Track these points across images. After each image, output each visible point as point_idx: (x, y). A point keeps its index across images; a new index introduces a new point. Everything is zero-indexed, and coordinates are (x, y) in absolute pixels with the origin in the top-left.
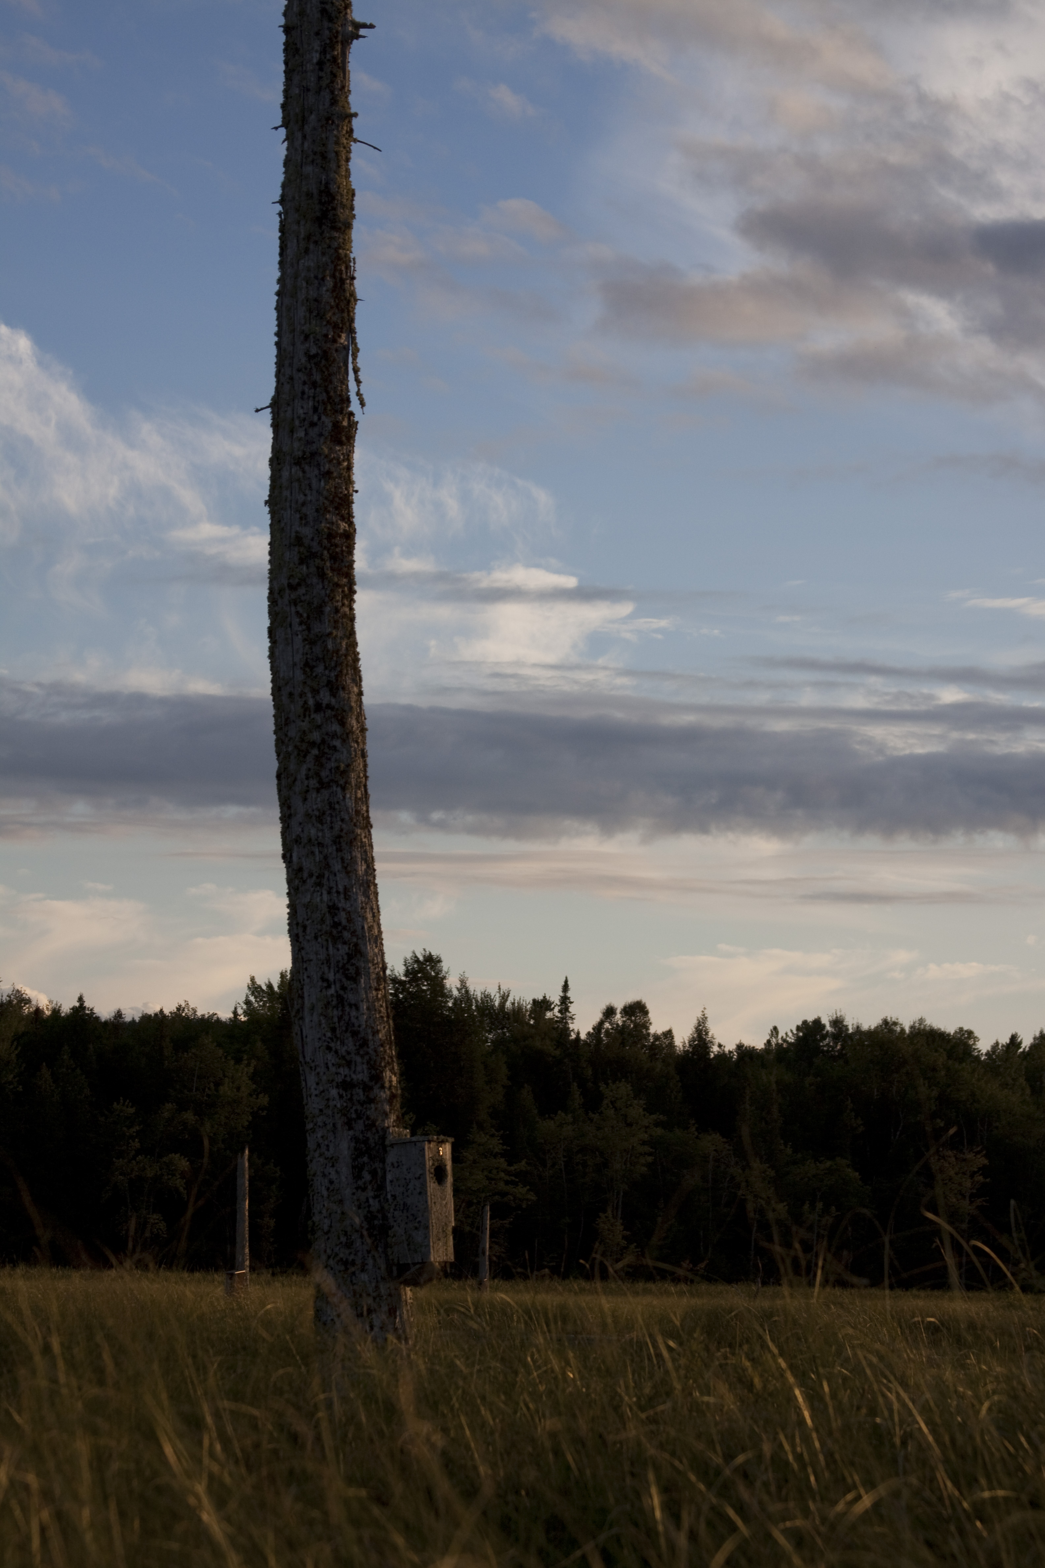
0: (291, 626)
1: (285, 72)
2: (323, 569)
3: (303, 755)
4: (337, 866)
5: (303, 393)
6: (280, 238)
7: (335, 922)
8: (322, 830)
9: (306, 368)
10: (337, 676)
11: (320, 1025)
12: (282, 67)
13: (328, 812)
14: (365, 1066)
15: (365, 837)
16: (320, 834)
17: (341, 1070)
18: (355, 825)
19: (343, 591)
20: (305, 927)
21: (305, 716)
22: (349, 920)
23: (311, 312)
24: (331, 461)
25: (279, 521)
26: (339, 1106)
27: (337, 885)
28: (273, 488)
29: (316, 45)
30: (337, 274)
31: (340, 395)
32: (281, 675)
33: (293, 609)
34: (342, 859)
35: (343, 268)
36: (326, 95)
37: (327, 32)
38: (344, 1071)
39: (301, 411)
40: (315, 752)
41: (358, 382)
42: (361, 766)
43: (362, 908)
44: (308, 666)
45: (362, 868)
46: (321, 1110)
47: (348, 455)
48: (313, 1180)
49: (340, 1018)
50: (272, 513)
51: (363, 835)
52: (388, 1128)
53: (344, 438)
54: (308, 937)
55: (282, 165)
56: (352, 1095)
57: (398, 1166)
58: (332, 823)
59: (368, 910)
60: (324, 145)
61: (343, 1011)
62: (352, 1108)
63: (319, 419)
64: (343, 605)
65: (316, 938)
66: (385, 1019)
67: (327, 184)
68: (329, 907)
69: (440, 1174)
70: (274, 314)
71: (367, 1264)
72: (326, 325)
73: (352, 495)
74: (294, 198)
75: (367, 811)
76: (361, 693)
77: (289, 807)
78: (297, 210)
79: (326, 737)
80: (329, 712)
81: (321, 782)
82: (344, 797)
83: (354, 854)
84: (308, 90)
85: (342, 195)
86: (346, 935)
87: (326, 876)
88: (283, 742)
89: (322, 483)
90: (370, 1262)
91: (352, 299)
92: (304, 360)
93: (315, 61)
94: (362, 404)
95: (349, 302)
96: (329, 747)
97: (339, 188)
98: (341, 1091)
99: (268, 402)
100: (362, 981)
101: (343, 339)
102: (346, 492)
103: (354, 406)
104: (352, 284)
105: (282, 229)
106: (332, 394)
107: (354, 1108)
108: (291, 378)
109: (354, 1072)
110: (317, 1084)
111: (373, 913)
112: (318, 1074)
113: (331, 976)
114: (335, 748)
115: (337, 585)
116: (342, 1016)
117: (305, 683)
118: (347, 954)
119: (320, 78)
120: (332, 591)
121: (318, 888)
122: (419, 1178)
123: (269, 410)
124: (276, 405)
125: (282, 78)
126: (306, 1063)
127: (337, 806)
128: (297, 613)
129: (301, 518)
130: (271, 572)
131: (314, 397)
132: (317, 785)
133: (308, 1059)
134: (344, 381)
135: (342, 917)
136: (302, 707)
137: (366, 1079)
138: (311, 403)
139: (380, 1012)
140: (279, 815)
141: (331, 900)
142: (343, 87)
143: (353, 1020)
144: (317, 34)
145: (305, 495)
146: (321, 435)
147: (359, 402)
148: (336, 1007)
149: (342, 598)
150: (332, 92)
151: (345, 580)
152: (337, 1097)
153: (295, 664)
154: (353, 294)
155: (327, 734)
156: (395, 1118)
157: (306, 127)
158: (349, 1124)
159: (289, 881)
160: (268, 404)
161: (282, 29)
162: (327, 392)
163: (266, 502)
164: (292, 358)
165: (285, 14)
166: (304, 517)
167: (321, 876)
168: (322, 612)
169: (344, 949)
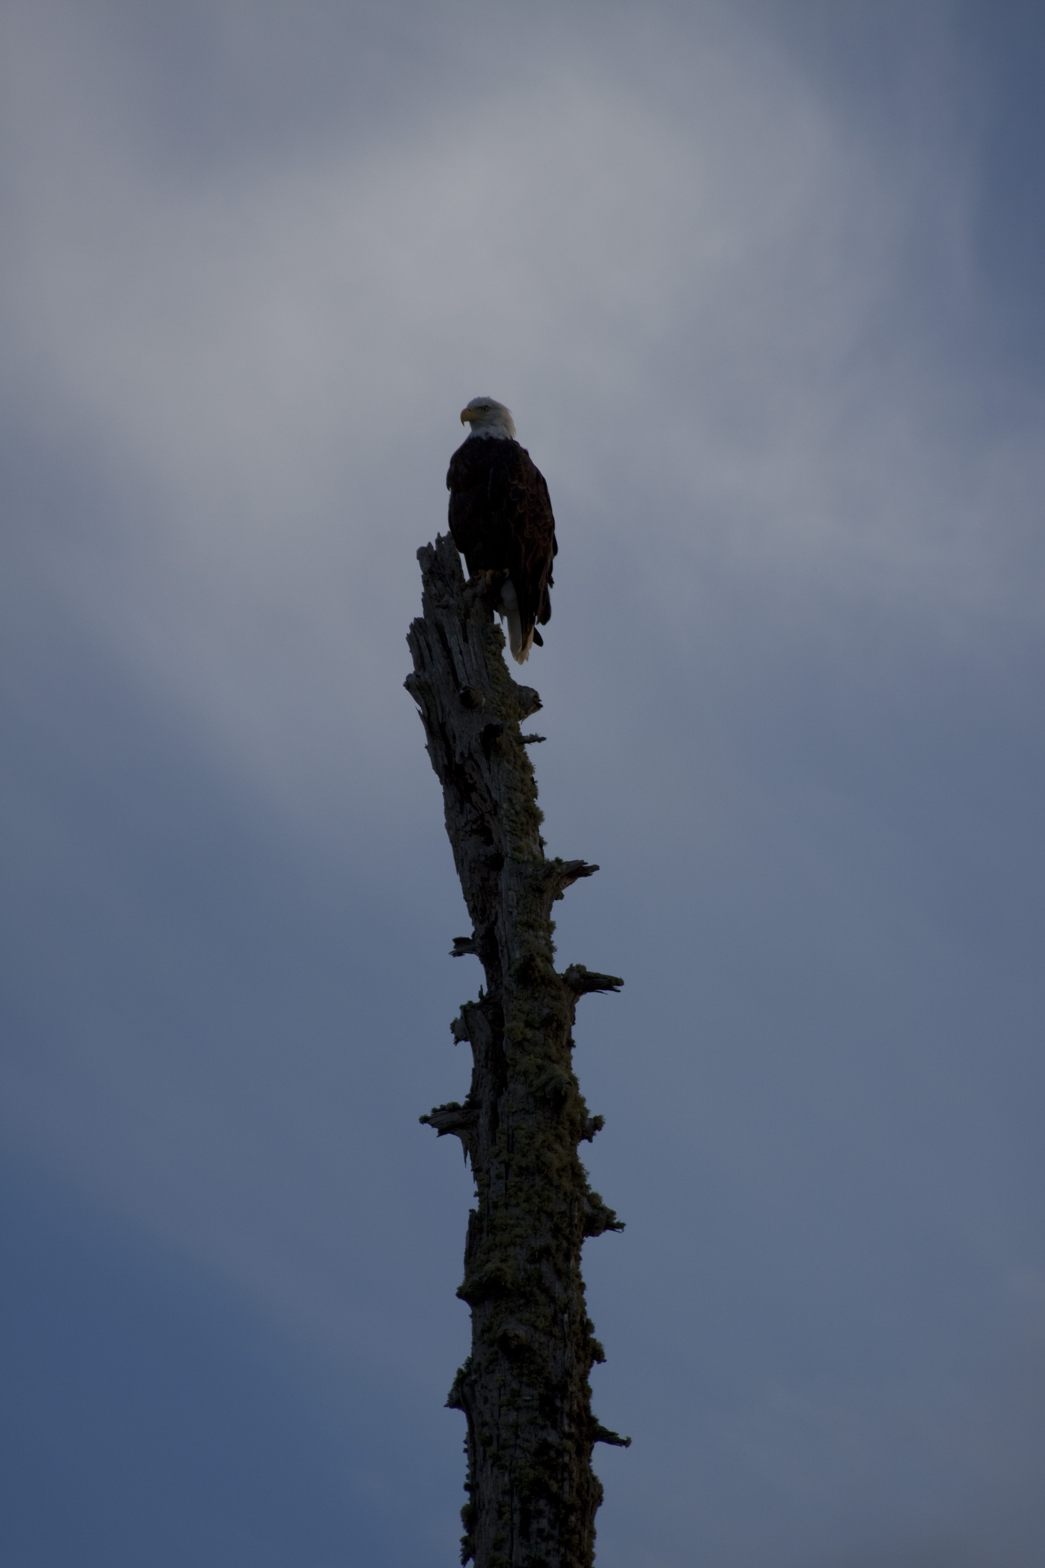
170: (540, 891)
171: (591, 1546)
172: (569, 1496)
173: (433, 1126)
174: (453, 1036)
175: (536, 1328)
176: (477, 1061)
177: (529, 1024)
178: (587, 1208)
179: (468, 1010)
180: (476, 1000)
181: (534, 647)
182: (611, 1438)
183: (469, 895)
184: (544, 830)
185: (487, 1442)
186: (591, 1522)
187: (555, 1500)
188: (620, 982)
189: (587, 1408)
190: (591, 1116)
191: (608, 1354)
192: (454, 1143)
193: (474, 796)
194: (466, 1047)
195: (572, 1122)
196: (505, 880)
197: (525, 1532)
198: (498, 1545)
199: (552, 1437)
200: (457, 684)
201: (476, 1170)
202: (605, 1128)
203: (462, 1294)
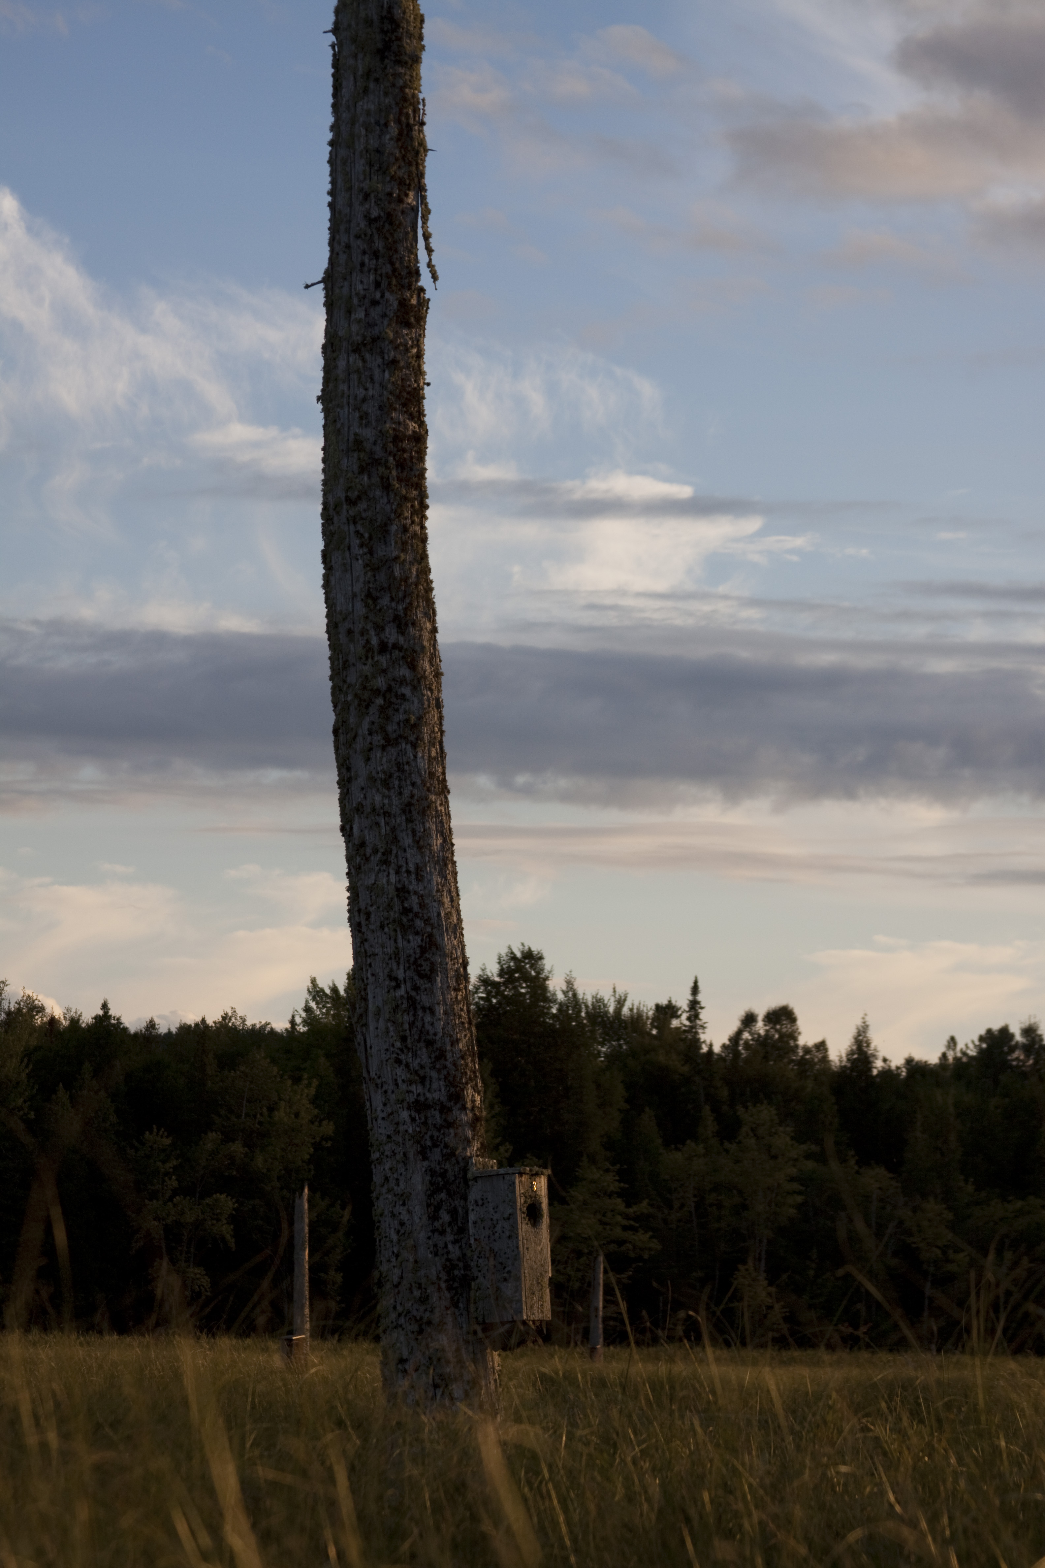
0: (349, 548)
2: (388, 479)
3: (365, 705)
4: (407, 841)
5: (363, 264)
6: (333, 75)
7: (404, 908)
8: (389, 797)
9: (365, 235)
10: (406, 609)
11: (388, 1032)
13: (396, 774)
14: (442, 1083)
15: (441, 804)
16: (386, 801)
17: (413, 1088)
18: (429, 790)
19: (412, 506)
20: (368, 915)
21: (367, 658)
22: (422, 905)
23: (371, 165)
24: (396, 348)
25: (335, 421)
26: (410, 1131)
27: (407, 863)
28: (326, 381)
30: (403, 119)
31: (407, 267)
32: (338, 609)
33: (352, 528)
34: (414, 832)
35: (410, 112)
38: (416, 1089)
39: (360, 287)
40: (380, 701)
41: (429, 250)
42: (436, 719)
43: (438, 891)
44: (370, 597)
45: (437, 842)
46: (389, 1137)
47: (418, 341)
48: (379, 1222)
49: (412, 1024)
50: (326, 411)
51: (439, 802)
52: (471, 1157)
53: (412, 320)
54: (372, 927)
56: (426, 1118)
57: (483, 1204)
58: (400, 787)
59: (445, 894)
61: (414, 1015)
62: (426, 1133)
63: (382, 296)
64: (413, 522)
65: (382, 927)
66: (466, 1025)
67: (390, 8)
68: (397, 889)
69: (533, 1213)
70: (327, 169)
71: (445, 1323)
72: (390, 182)
73: (423, 389)
74: (349, 26)
75: (444, 773)
76: (435, 630)
77: (349, 769)
78: (354, 41)
79: (393, 684)
80: (396, 654)
81: (387, 738)
82: (415, 757)
83: (427, 825)
85: (408, 22)
86: (419, 923)
87: (394, 852)
88: (341, 690)
89: (387, 375)
90: (449, 1320)
91: (422, 150)
92: (363, 224)
94: (435, 277)
95: (417, 153)
96: (396, 696)
97: (404, 13)
98: (413, 1114)
99: (320, 276)
100: (438, 979)
101: (411, 199)
102: (415, 385)
103: (425, 280)
104: (421, 131)
105: (336, 64)
106: (397, 265)
107: (429, 1133)
108: (348, 246)
109: (429, 1090)
110: (385, 1105)
111: (452, 898)
112: (386, 1092)
113: (401, 975)
114: (403, 697)
115: (405, 498)
116: (414, 1022)
117: (366, 618)
118: (420, 947)
120: (400, 506)
121: (384, 867)
122: (509, 1219)
123: (322, 286)
124: (329, 280)
126: (370, 1079)
127: (406, 767)
128: (357, 532)
129: (361, 418)
130: (325, 483)
131: (376, 270)
132: (383, 742)
133: (373, 1074)
134: (412, 250)
135: (414, 901)
136: (364, 647)
137: (444, 1099)
138: (372, 277)
139: (460, 1017)
140: (337, 778)
141: (400, 881)
143: (428, 1027)
145: (366, 389)
146: (384, 315)
147: (430, 275)
148: (407, 1011)
149: (412, 514)
151: (415, 493)
152: (408, 1120)
153: (354, 596)
154: (422, 143)
155: (394, 680)
156: (479, 1146)
158: (423, 1154)
159: (349, 859)
160: (320, 279)
162: (392, 264)
163: (319, 398)
164: (349, 222)
166: (364, 416)
167: (387, 852)
168: (387, 532)
169: (416, 941)
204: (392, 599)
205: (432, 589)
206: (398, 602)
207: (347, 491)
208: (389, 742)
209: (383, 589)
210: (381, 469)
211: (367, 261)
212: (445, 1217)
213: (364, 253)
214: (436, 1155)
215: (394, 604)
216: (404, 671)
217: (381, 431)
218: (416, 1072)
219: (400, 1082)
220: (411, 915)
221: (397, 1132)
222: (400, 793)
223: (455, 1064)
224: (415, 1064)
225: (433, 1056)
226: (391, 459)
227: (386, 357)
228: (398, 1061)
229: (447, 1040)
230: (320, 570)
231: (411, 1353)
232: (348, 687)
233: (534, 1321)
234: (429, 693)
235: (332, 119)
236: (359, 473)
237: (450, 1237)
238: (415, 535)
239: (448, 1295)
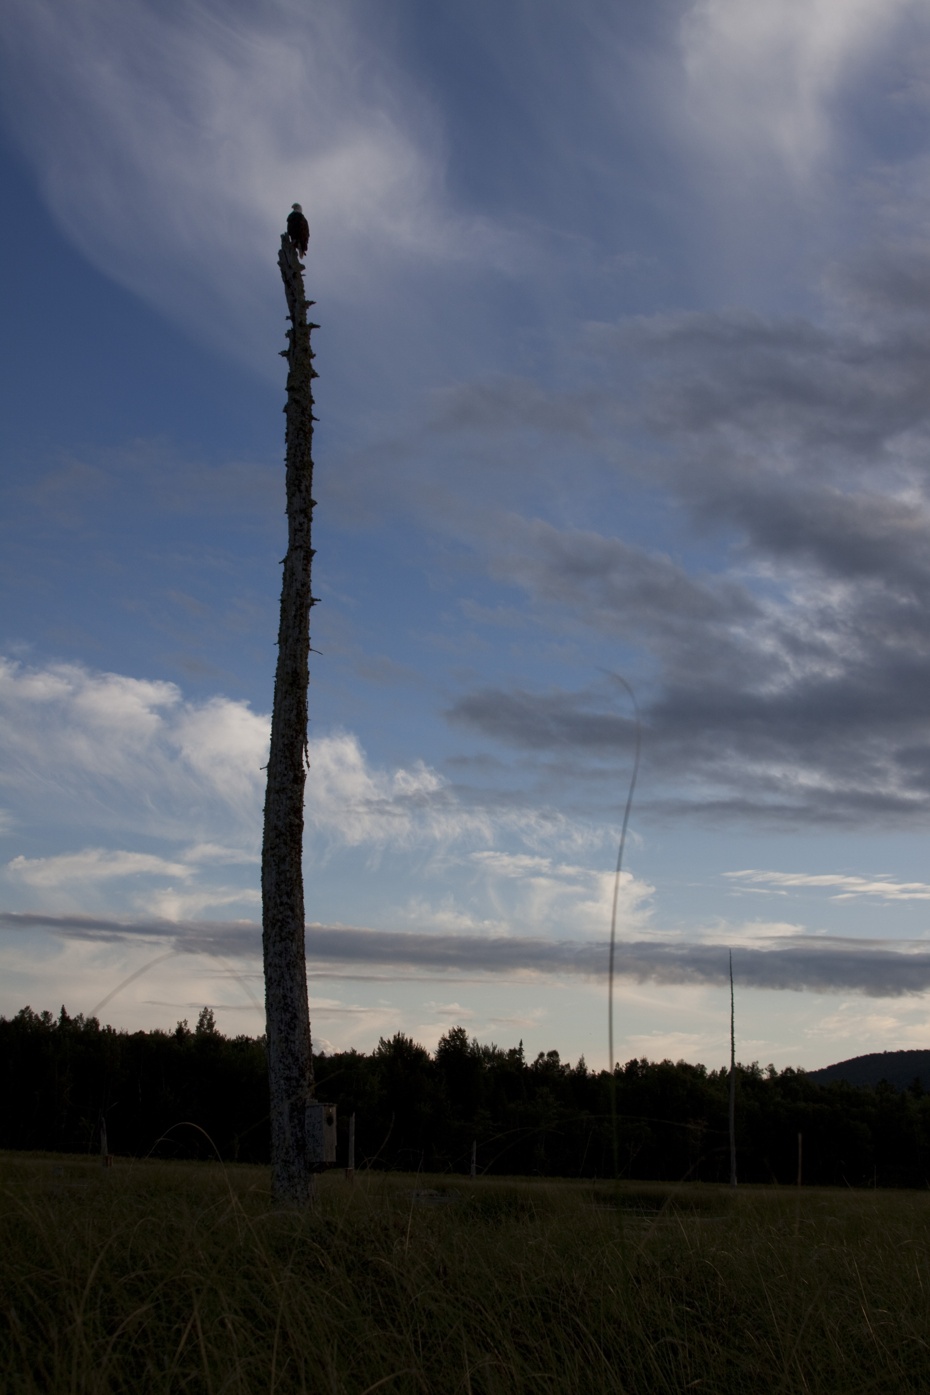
0: (271, 866)
1: (280, 620)
2: (286, 841)
3: (274, 925)
4: (287, 977)
5: (281, 761)
6: (275, 692)
7: (285, 1003)
8: (281, 960)
9: (282, 750)
10: (291, 890)
11: (277, 1050)
12: (280, 618)
13: (284, 952)
14: (297, 1070)
15: (302, 964)
16: (280, 962)
17: (286, 1072)
18: (297, 958)
19: (296, 851)
20: (272, 1005)
21: (275, 907)
22: (292, 1002)
23: (286, 725)
24: (292, 792)
25: (268, 819)
26: (284, 1088)
27: (287, 986)
28: (266, 803)
29: (294, 608)
30: (299, 708)
31: (298, 762)
32: (266, 889)
33: (272, 859)
34: (290, 974)
35: (302, 706)
36: (297, 630)
37: (299, 603)
38: (287, 1072)
39: (279, 769)
40: (279, 924)
41: (307, 756)
42: (301, 931)
43: (298, 997)
44: (278, 884)
45: (299, 978)
46: (276, 1090)
47: (301, 790)
48: (272, 1123)
49: (286, 1047)
50: (265, 815)
51: (300, 963)
52: (307, 1099)
53: (299, 782)
54: (273, 1010)
55: (277, 660)
56: (290, 1083)
57: (310, 1117)
58: (286, 957)
59: (301, 998)
60: (295, 651)
61: (287, 1044)
62: (290, 1089)
63: (288, 773)
64: (295, 857)
65: (277, 1010)
66: (308, 1048)
67: (296, 668)
68: (283, 996)
69: (330, 1121)
70: (271, 726)
71: (295, 1162)
72: (293, 731)
73: (302, 807)
74: (281, 675)
75: (304, 952)
77: (267, 950)
78: (282, 680)
79: (285, 917)
80: (286, 906)
81: (281, 938)
82: (292, 945)
83: (295, 971)
84: (289, 627)
85: (302, 674)
86: (290, 1009)
87: (282, 981)
88: (265, 920)
89: (288, 802)
90: (296, 1161)
91: (305, 720)
92: (282, 746)
93: (293, 615)
94: (309, 766)
95: (304, 721)
96: (286, 922)
97: (301, 670)
98: (286, 1082)
99: (266, 765)
100: (297, 1030)
101: (301, 737)
102: (299, 806)
104: (306, 713)
105: (275, 688)
106: (295, 761)
107: (291, 1089)
108: (276, 755)
109: (292, 1072)
110: (275, 1078)
111: (304, 999)
112: (276, 1073)
113: (283, 1028)
114: (288, 923)
116: (287, 1046)
117: (275, 892)
118: (291, 1018)
119: (295, 622)
120: (291, 851)
121: (278, 987)
122: (320, 1122)
123: (266, 769)
124: (269, 766)
125: (279, 623)
126: (271, 1068)
127: (288, 949)
128: (274, 860)
129: (277, 818)
130: (264, 842)
131: (286, 763)
132: (280, 940)
133: (271, 1066)
134: (301, 756)
135: (289, 1000)
136: (274, 903)
137: (297, 1076)
138: (284, 766)
139: (305, 1045)
140: (263, 953)
141: (284, 993)
142: (305, 627)
143: (292, 1048)
144: (294, 603)
145: (280, 807)
146: (288, 780)
147: (307, 765)
148: (284, 1042)
149: (295, 854)
150: (300, 628)
151: (298, 846)
152: (283, 1084)
153: (272, 884)
154: (306, 717)
155: (285, 916)
156: (311, 1094)
157: (287, 643)
158: (289, 1097)
159: (266, 983)
160: (266, 766)
161: (280, 601)
162: (292, 761)
163: (263, 810)
164: (277, 745)
165: (282, 595)
166: (279, 817)
167: (280, 981)
168: (285, 860)
169: (289, 1015)
170: (304, 307)
171: (311, 441)
172: (307, 430)
173: (281, 355)
174: (285, 337)
175: (301, 396)
176: (290, 342)
177: (301, 335)
178: (312, 373)
179: (289, 331)
180: (290, 329)
181: (304, 256)
182: (316, 419)
183: (289, 307)
184: (305, 294)
185: (291, 419)
186: (311, 436)
187: (304, 431)
188: (320, 326)
189: (311, 413)
190: (313, 353)
191: (315, 402)
192: (285, 359)
193: (291, 287)
194: (288, 339)
195: (309, 355)
196: (297, 304)
197: (298, 438)
198: (292, 440)
199: (304, 419)
200: (288, 263)
201: (290, 364)
202: (316, 356)
203: (286, 389)
204: (286, 886)
205: (302, 882)
206: (288, 887)
207: (271, 844)
208: (282, 940)
209: (282, 882)
210: (284, 837)
211: (282, 760)
212: (296, 1121)
213: (282, 757)
214: (294, 1098)
215: (286, 888)
216: (289, 913)
217: (284, 823)
218: (287, 1066)
219: (281, 1069)
220: (288, 1006)
221: (279, 1088)
222: (286, 959)
223: (302, 1063)
224: (287, 1063)
225: (294, 1060)
226: (288, 833)
227: (288, 795)
228: (281, 1061)
229: (300, 1054)
230: (260, 874)
231: (282, 1173)
232: (268, 919)
233: (329, 1162)
234: (299, 922)
235: (274, 708)
236: (276, 838)
237: (298, 1129)
238: (296, 862)
239: (296, 1151)
